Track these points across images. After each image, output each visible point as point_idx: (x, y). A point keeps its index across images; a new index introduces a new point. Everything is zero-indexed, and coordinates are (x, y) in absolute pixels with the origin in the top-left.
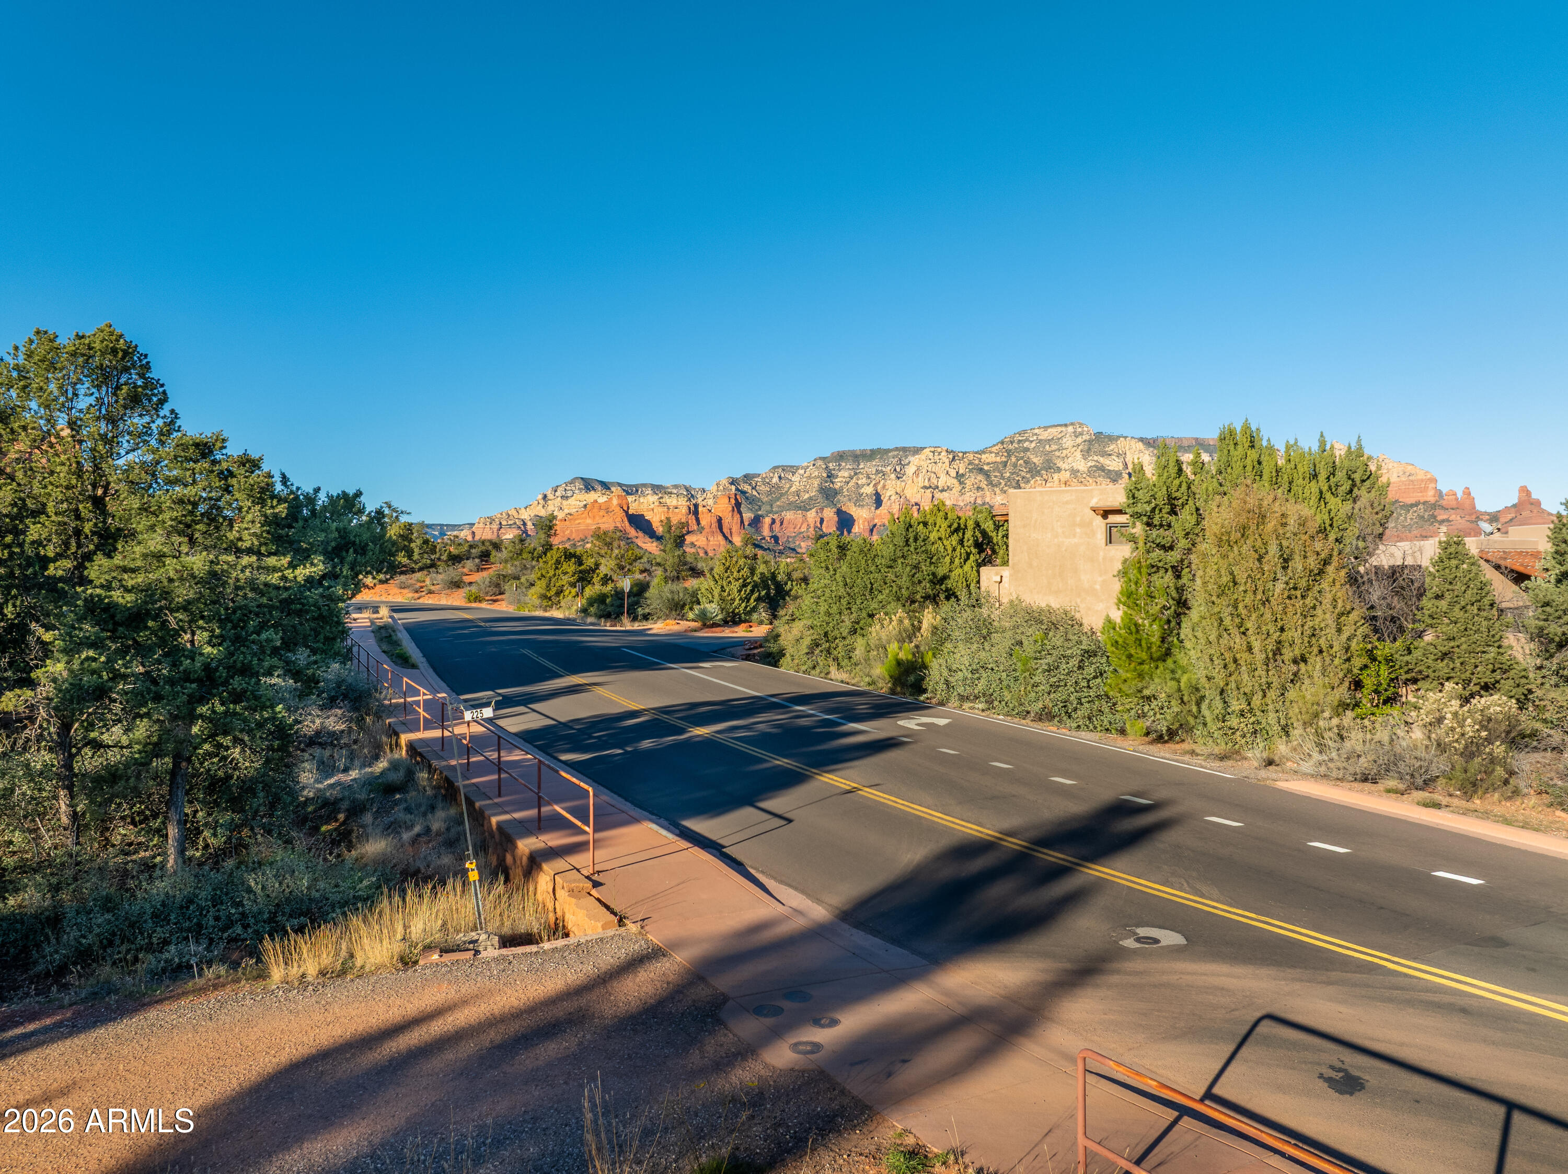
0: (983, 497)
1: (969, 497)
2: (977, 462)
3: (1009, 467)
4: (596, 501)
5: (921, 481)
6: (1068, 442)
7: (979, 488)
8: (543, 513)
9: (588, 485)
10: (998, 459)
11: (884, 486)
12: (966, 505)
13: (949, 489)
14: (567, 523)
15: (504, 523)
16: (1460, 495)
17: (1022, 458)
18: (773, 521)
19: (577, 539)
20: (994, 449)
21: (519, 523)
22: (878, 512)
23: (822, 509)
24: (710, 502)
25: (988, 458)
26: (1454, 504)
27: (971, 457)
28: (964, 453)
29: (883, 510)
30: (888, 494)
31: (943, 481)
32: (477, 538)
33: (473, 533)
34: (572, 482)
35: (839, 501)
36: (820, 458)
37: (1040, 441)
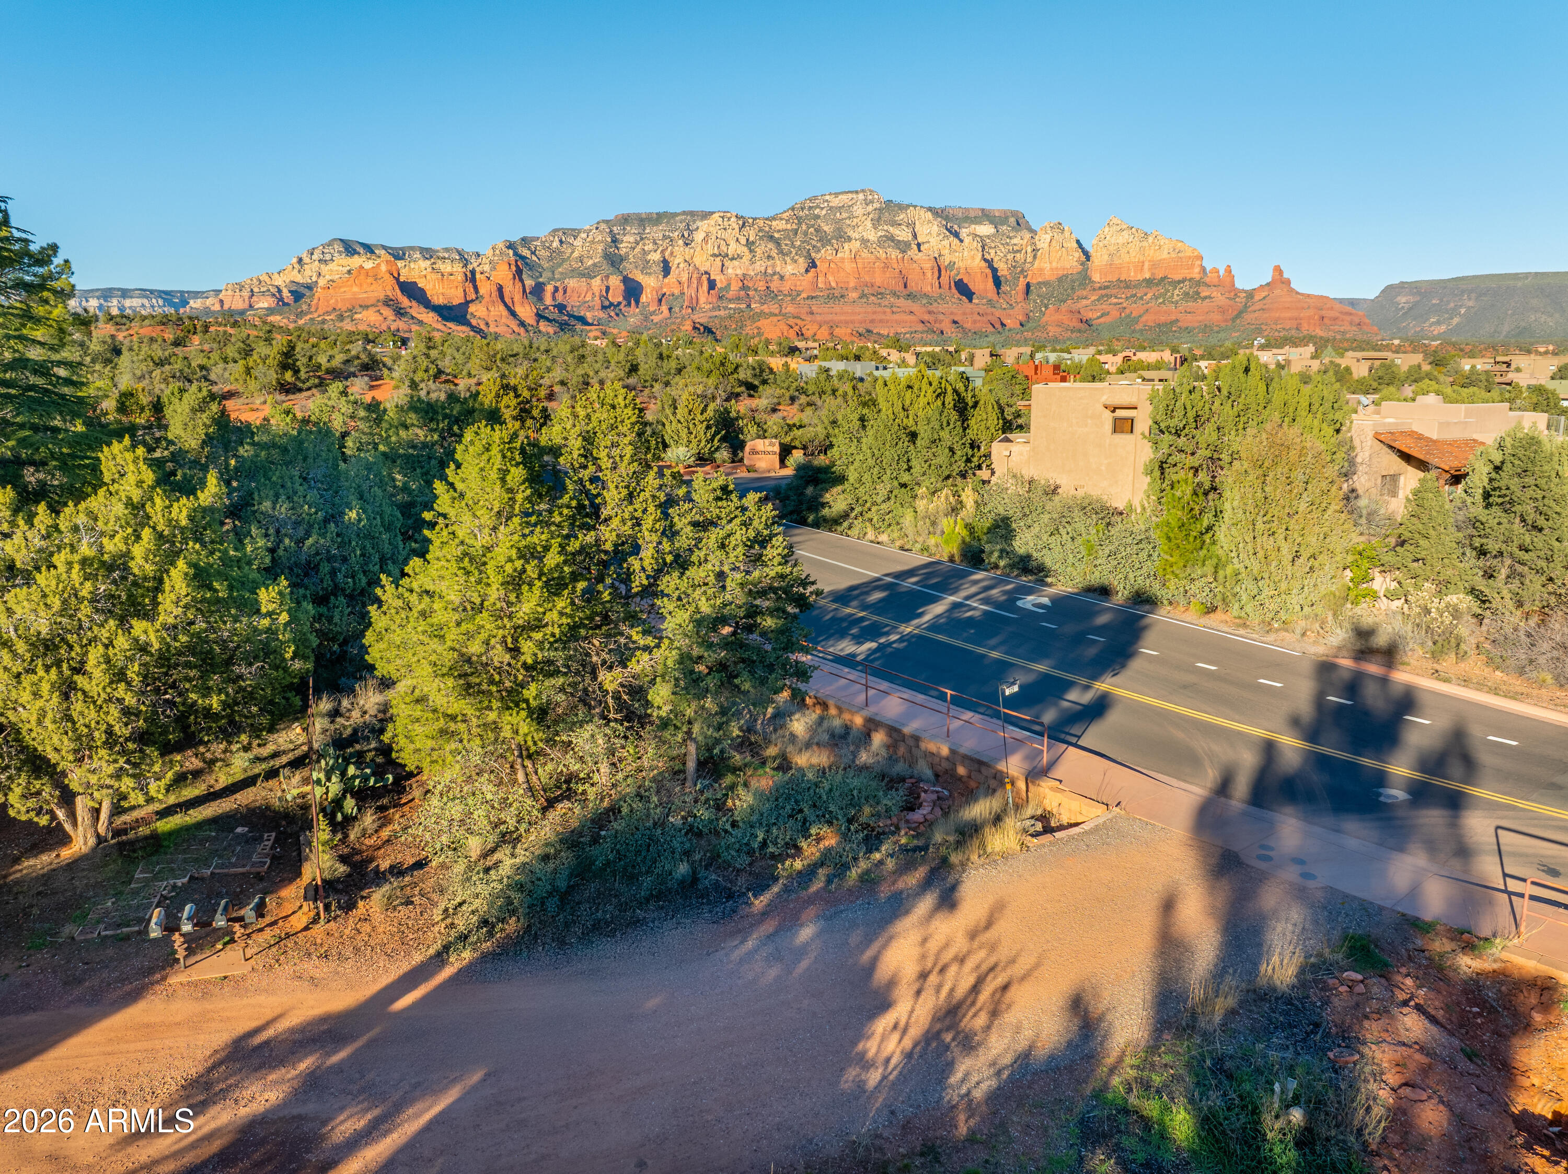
0: (774, 266)
1: (760, 266)
2: (767, 229)
3: (800, 235)
4: (361, 267)
5: (710, 248)
6: (858, 210)
7: (769, 257)
8: (299, 279)
9: (349, 248)
10: (789, 226)
11: (672, 253)
12: (756, 275)
13: (740, 257)
14: (331, 291)
15: (256, 290)
16: (1222, 272)
17: (813, 226)
18: (556, 289)
19: (344, 309)
20: (785, 216)
21: (274, 290)
22: (666, 280)
23: (607, 277)
24: (487, 268)
25: (778, 225)
26: (1215, 281)
27: (761, 223)
28: (755, 219)
29: (671, 278)
30: (676, 262)
31: (733, 248)
32: (226, 307)
33: (221, 301)
34: (330, 244)
35: (625, 268)
36: (604, 221)
37: (831, 208)
